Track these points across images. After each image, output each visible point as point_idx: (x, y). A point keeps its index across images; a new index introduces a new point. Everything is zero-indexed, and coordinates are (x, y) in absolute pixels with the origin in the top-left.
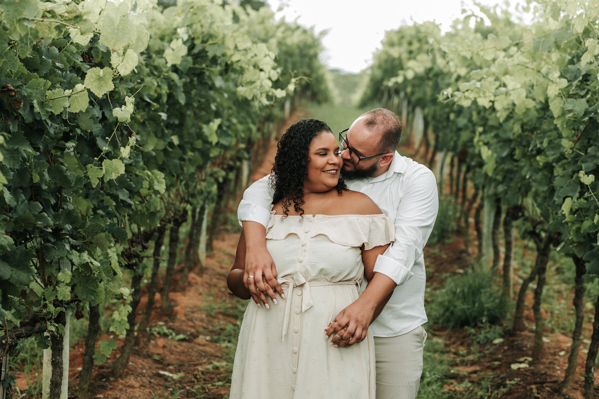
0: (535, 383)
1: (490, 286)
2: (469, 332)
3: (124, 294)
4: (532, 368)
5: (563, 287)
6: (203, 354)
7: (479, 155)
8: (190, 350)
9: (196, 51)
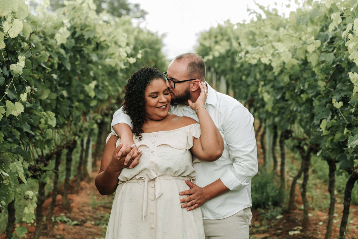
1: (273, 182)
2: (260, 212)
3: (30, 195)
4: (303, 233)
5: (318, 181)
6: (90, 233)
7: (262, 99)
8: (81, 231)
9: (77, 35)
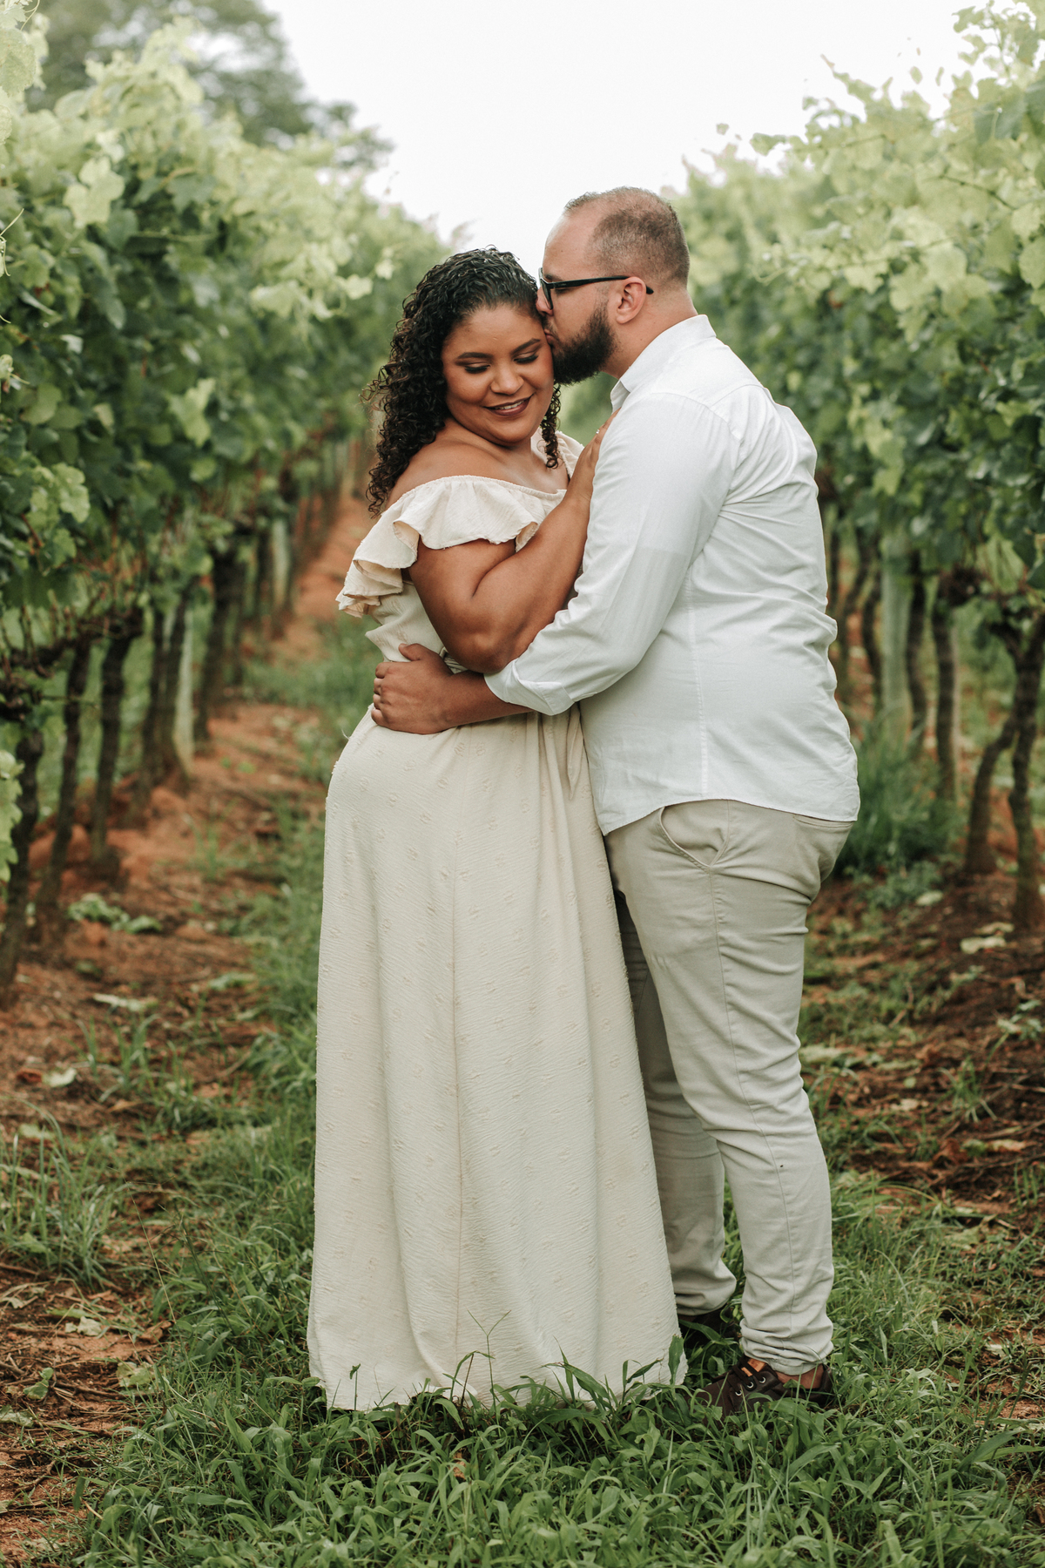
0: (1021, 973)
2: (857, 882)
6: (200, 960)
7: (864, 453)
8: (168, 952)
9: (144, 195)
